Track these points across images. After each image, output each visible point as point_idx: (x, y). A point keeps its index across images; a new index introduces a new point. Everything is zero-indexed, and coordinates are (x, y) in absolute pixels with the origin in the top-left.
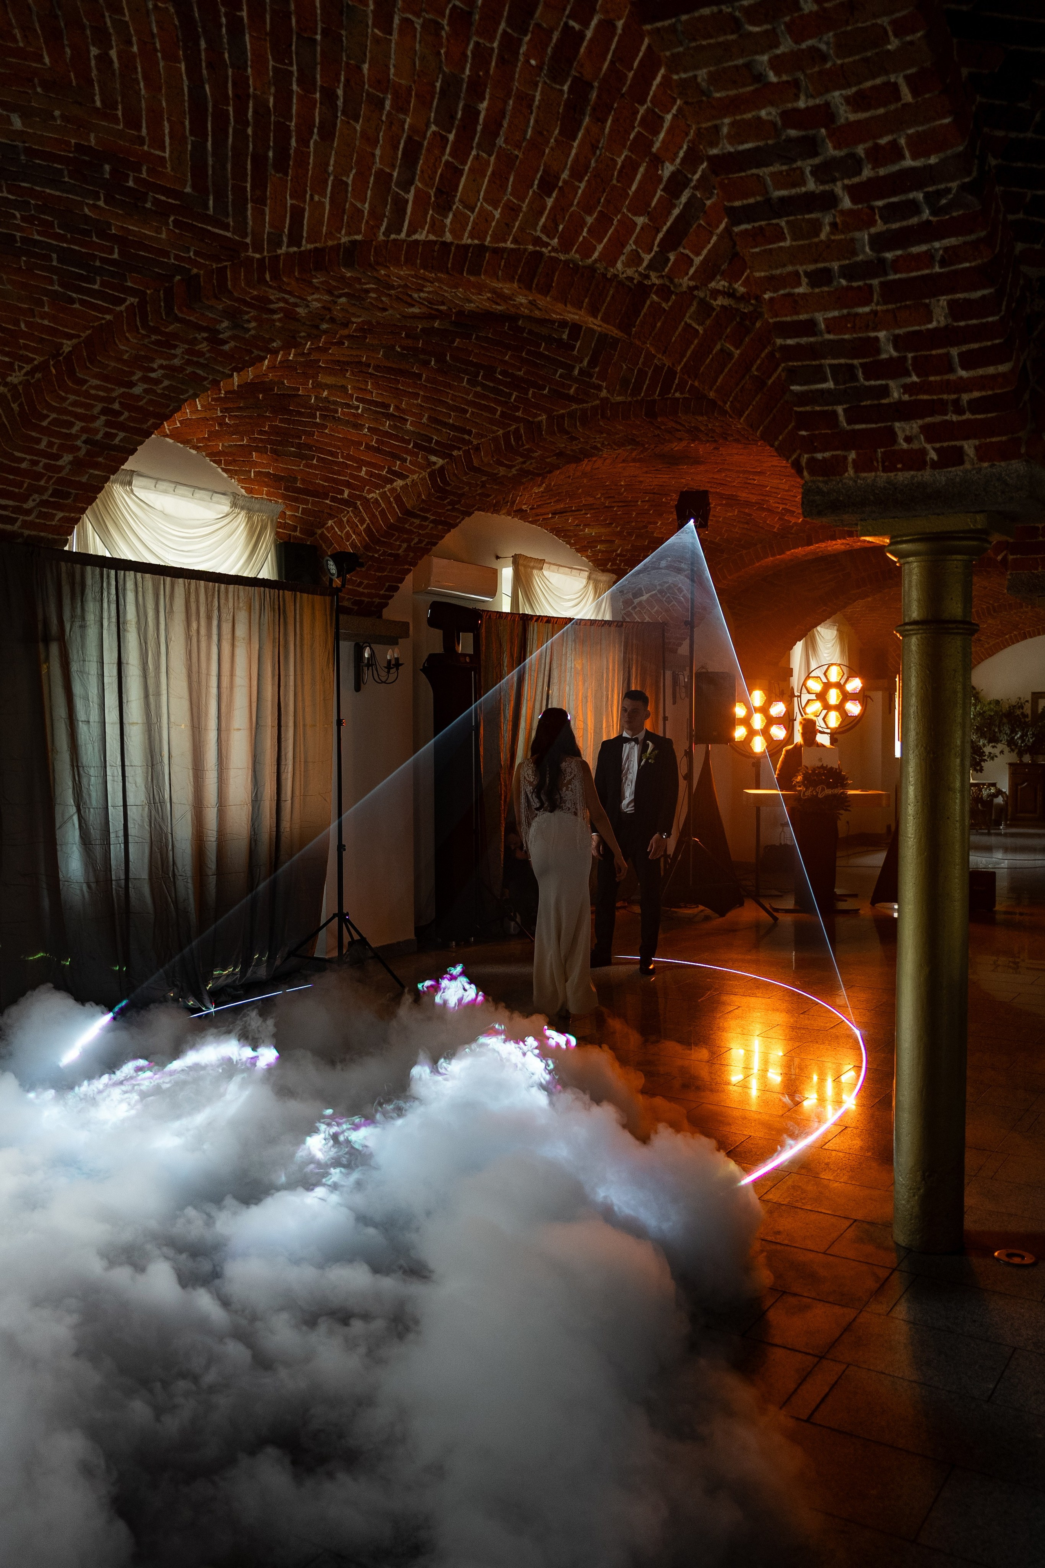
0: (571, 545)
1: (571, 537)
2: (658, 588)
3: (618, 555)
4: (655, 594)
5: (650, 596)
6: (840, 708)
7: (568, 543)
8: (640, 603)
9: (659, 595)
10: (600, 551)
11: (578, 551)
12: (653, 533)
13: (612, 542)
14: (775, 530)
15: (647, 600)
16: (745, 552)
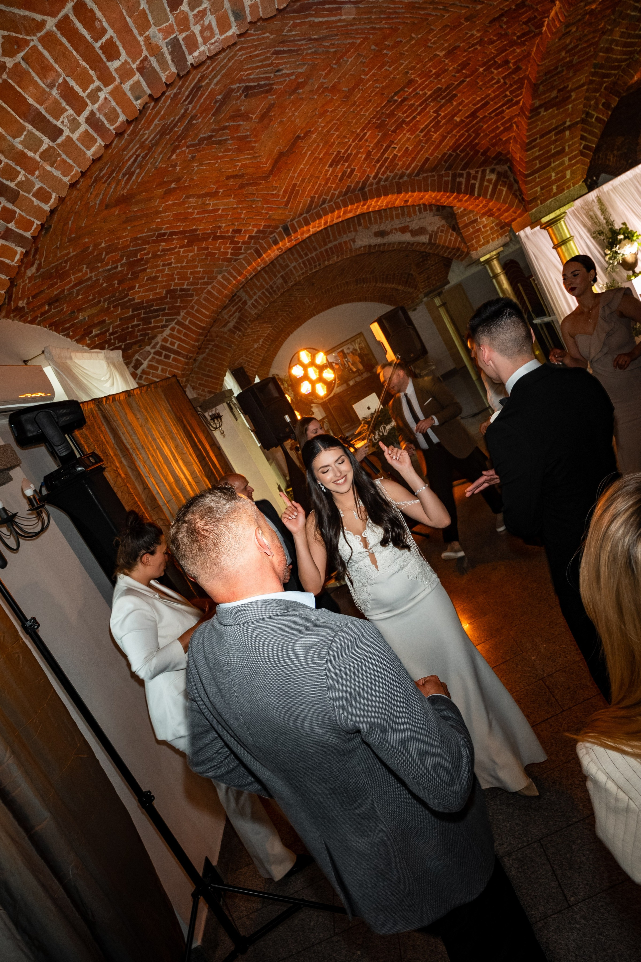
0: (71, 338)
1: (68, 328)
2: (153, 351)
3: (111, 334)
4: (153, 358)
5: (150, 361)
6: (321, 379)
7: (67, 336)
8: (144, 372)
9: (157, 357)
10: (97, 335)
11: (78, 341)
12: (134, 299)
13: (104, 321)
14: (229, 256)
15: (150, 366)
16: (209, 287)
